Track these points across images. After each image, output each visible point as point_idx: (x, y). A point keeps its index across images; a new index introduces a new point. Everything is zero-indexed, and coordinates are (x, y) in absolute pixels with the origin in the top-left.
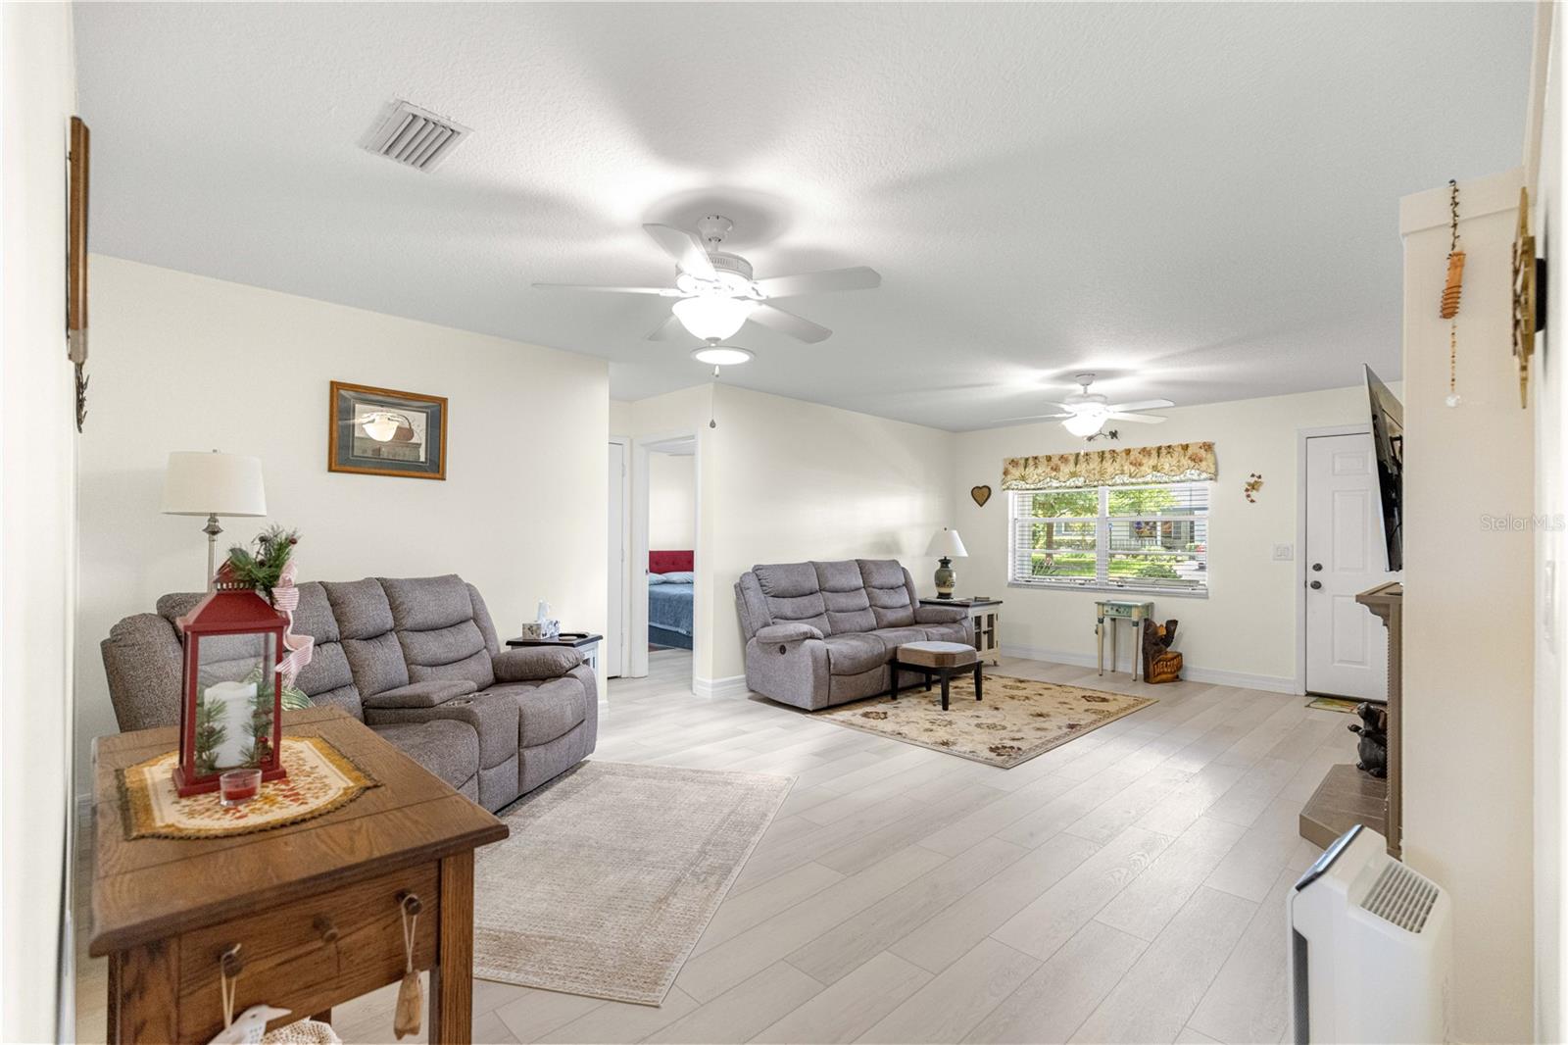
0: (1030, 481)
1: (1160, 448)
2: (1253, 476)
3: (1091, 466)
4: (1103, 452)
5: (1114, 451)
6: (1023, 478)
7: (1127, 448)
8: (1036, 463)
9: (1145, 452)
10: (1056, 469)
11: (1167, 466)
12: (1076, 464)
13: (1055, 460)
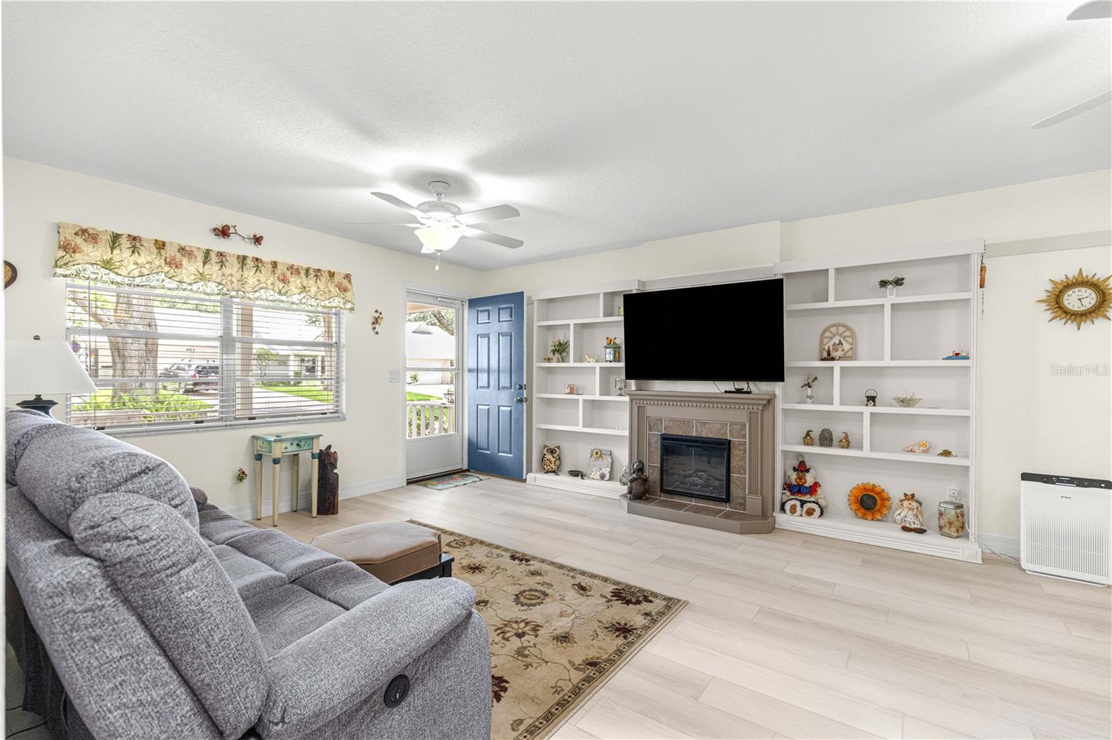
0: (123, 272)
1: (307, 270)
2: (376, 311)
3: (227, 271)
4: (245, 258)
5: (257, 259)
6: (107, 265)
7: (274, 260)
8: (134, 247)
9: (294, 270)
10: (173, 263)
11: (313, 289)
12: (204, 264)
13: (171, 251)
